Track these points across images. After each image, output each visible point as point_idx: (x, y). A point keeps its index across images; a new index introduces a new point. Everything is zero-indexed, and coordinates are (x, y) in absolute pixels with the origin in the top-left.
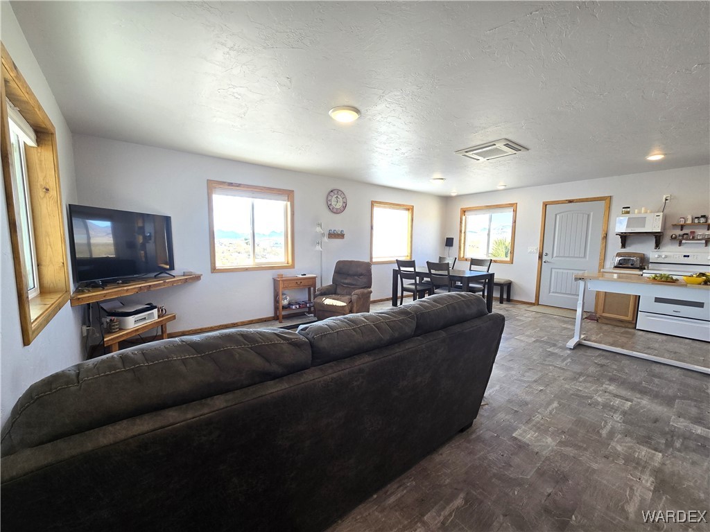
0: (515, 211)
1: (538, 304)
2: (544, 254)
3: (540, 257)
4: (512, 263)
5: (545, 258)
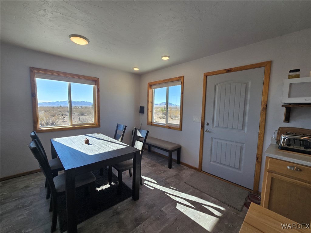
0: (183, 84)
1: (201, 171)
2: (206, 123)
3: (203, 127)
4: (181, 130)
5: (206, 127)
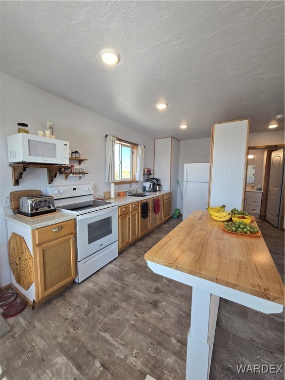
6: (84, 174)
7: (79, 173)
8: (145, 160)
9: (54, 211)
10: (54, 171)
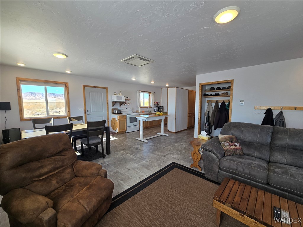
2: (87, 111)
6: (129, 104)
7: (128, 104)
8: (154, 98)
9: (121, 113)
10: (121, 103)
